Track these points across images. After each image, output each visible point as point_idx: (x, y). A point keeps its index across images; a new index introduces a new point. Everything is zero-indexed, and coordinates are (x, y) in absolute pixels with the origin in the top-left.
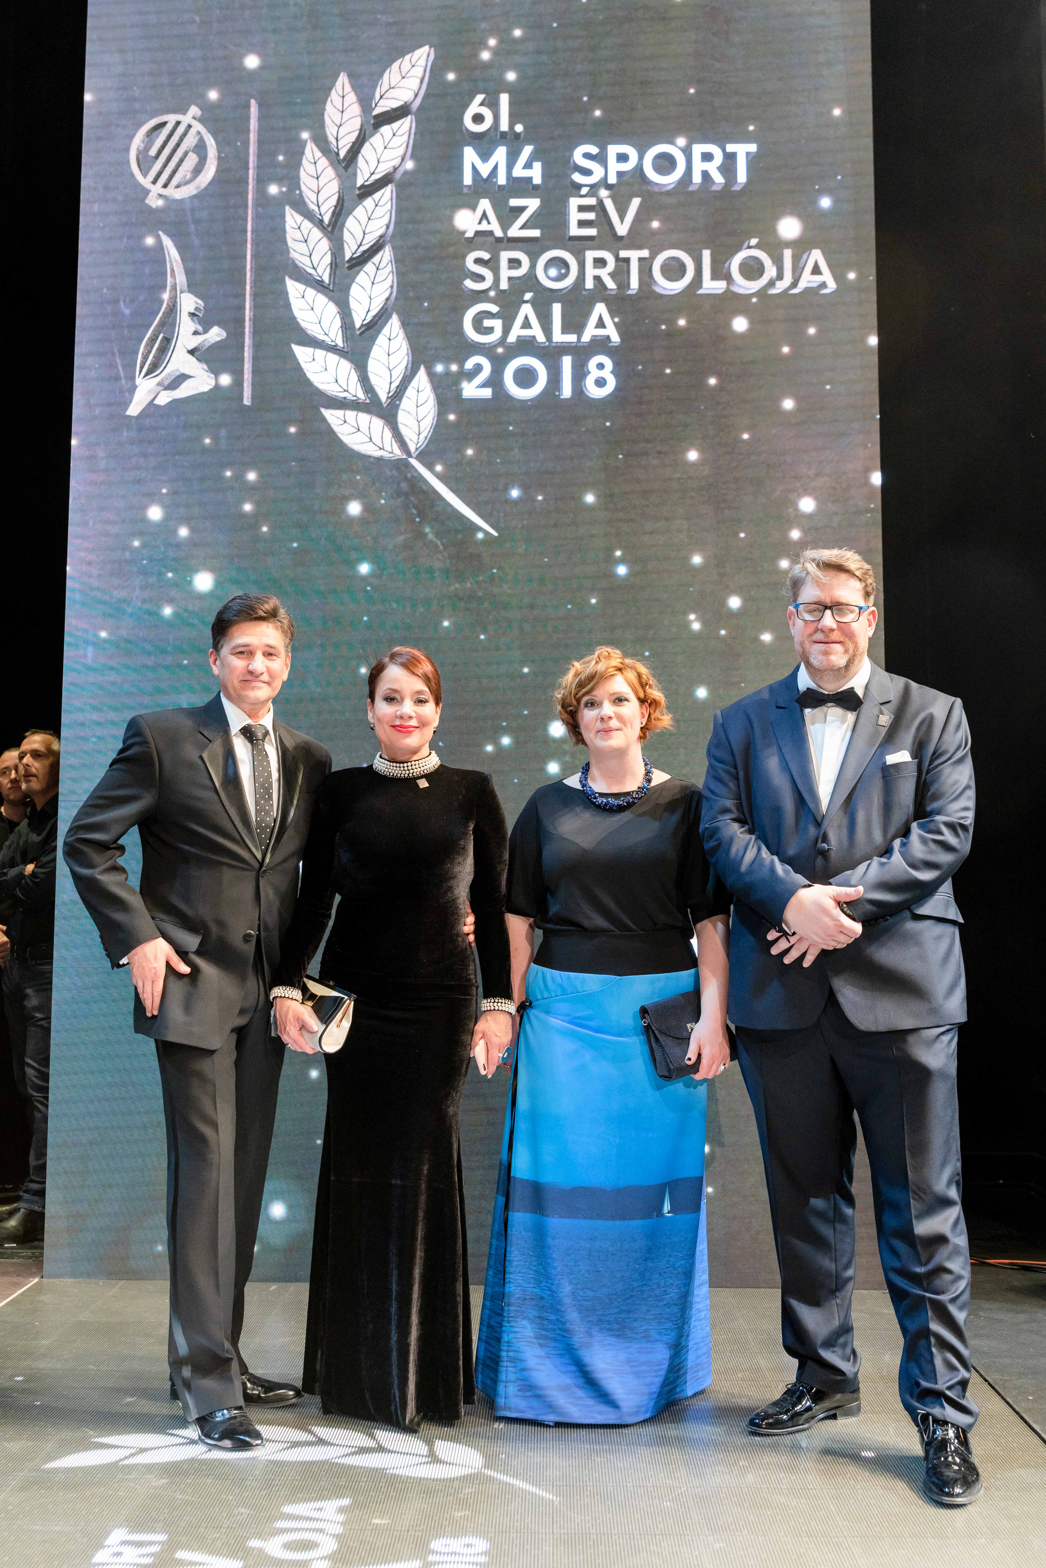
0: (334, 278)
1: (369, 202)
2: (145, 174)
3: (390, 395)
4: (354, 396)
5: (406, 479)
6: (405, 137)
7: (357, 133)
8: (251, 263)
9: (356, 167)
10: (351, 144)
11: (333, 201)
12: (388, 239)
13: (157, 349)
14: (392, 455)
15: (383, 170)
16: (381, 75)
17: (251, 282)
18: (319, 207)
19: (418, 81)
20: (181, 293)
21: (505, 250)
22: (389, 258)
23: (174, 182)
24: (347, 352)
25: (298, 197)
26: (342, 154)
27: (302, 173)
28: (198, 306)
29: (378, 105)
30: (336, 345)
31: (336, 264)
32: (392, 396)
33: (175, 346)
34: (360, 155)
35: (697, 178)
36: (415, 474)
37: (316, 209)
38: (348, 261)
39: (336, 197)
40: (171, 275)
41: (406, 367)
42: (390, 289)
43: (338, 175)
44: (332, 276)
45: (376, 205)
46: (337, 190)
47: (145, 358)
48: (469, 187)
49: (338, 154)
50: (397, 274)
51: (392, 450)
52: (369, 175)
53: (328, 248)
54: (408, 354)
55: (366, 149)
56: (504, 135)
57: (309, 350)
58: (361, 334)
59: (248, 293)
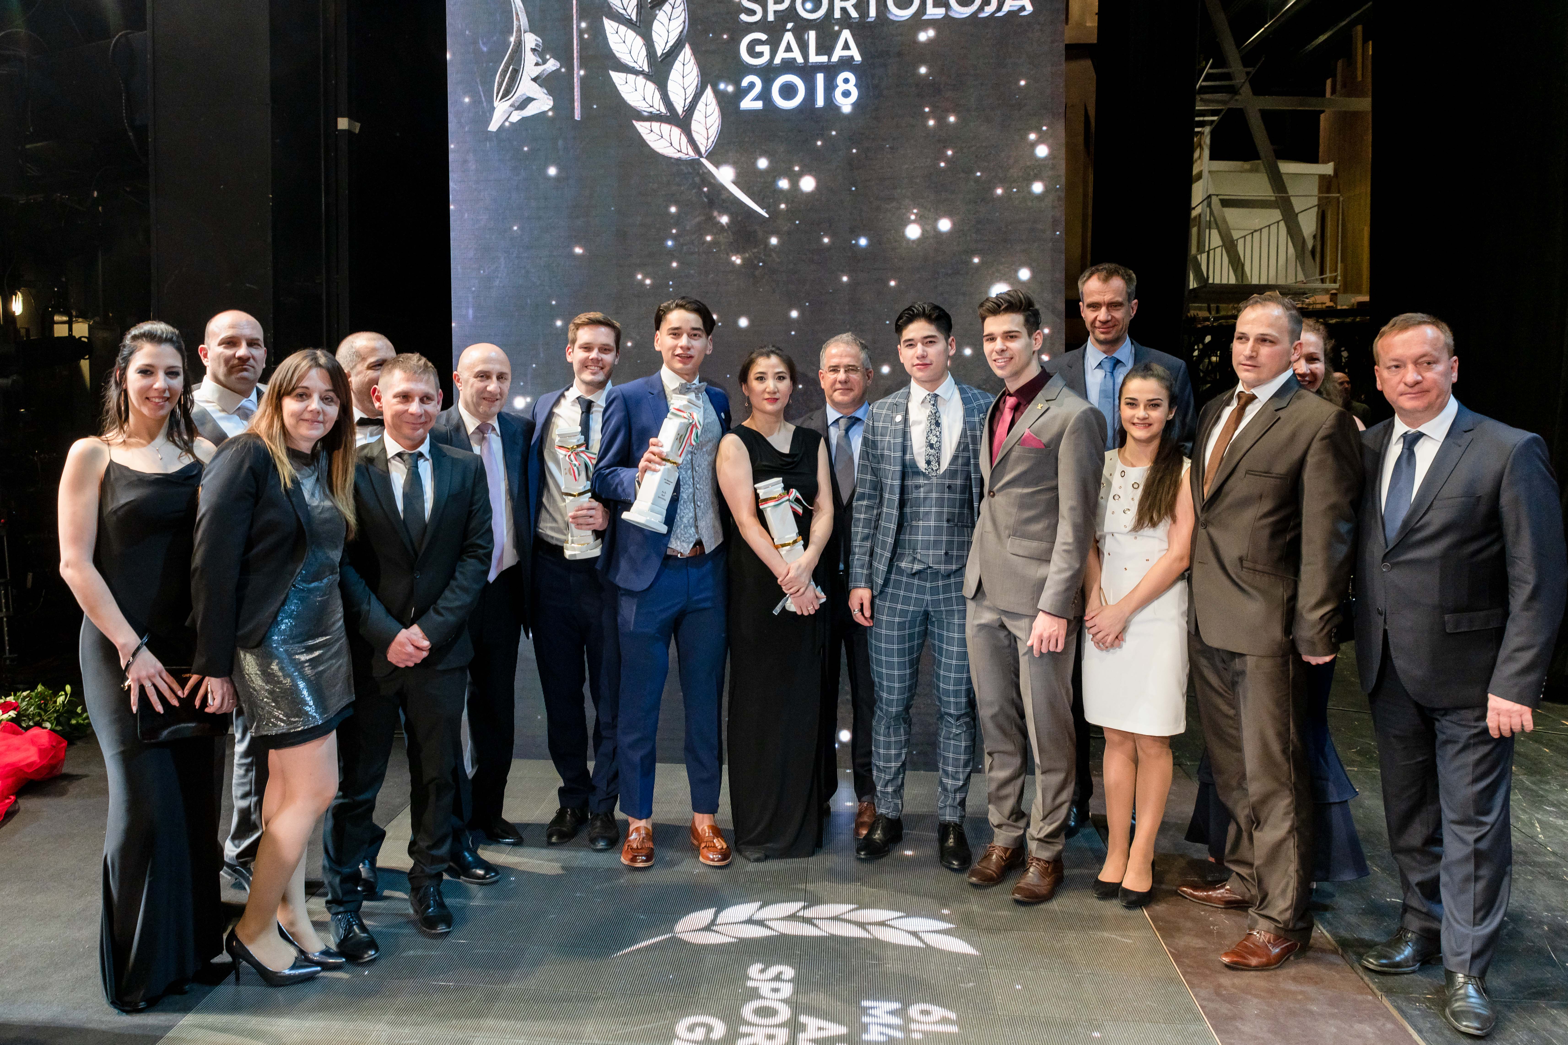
5: (698, 174)
8: (577, 7)
13: (509, 78)
17: (577, 22)
20: (525, 32)
28: (538, 43)
31: (641, 5)
33: (522, 75)
36: (706, 171)
38: (650, 3)
40: (516, 20)
47: (500, 85)
59: (575, 31)
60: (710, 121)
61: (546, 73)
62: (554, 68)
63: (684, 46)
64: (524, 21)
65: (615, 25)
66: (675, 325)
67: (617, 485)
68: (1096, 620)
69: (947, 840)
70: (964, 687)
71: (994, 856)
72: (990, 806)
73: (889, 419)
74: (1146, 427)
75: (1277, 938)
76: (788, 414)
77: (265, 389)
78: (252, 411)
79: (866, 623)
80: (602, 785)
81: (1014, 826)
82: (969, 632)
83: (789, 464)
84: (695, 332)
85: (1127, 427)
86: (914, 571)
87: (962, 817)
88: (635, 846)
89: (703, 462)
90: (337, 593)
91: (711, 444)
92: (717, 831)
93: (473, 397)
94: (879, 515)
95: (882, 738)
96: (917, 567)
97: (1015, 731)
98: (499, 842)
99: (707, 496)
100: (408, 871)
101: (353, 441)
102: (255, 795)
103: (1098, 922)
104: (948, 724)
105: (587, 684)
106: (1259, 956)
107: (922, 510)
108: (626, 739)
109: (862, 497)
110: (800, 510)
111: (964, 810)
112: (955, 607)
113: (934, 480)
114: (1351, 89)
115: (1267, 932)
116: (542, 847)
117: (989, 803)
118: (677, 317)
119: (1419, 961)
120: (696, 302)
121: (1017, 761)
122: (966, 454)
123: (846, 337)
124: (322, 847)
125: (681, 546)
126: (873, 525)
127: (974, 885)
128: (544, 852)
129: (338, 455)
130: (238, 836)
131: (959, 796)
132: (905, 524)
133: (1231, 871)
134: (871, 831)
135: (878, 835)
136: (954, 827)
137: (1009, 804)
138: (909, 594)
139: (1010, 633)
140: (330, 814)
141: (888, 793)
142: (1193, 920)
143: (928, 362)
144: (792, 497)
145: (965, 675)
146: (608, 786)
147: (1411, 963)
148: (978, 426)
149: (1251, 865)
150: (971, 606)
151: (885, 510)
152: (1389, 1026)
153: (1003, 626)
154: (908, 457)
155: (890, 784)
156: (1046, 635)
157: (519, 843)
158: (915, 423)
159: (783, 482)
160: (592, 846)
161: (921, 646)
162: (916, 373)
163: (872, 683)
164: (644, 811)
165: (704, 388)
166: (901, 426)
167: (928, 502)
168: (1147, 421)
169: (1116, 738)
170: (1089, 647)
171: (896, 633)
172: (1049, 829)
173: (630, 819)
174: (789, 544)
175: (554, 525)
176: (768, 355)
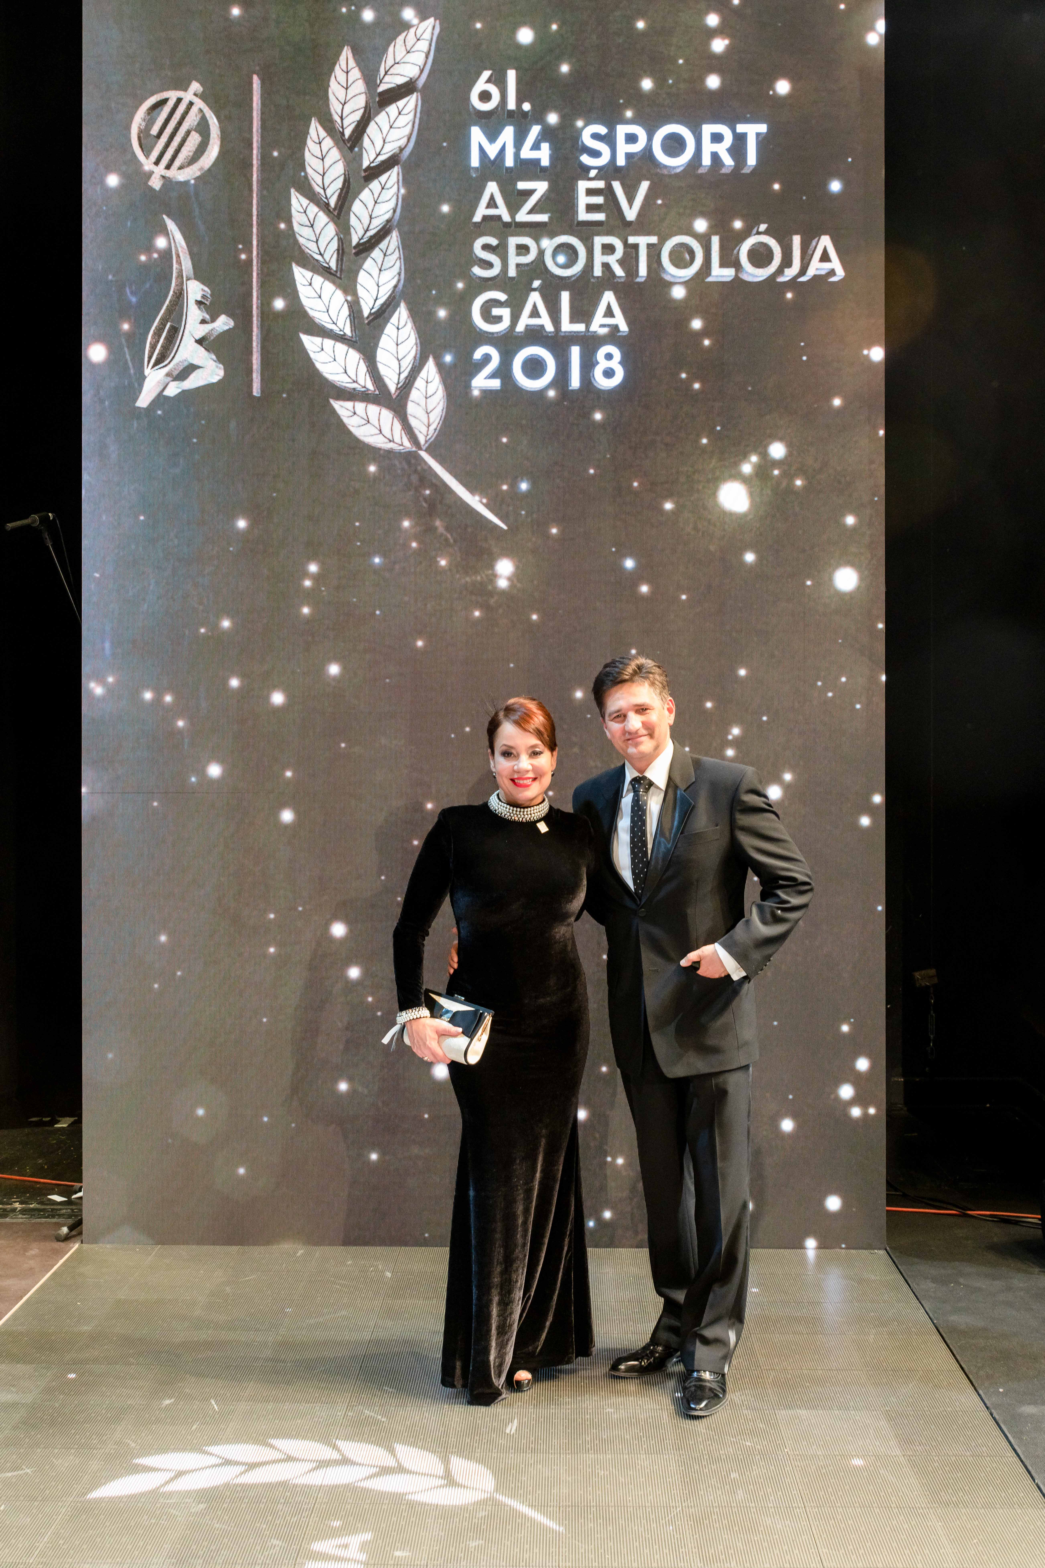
0: (342, 265)
1: (375, 185)
2: (147, 153)
3: (399, 386)
4: (363, 387)
5: (416, 471)
6: (411, 116)
7: (362, 111)
8: (257, 249)
9: (361, 148)
10: (355, 123)
11: (339, 184)
12: (395, 224)
13: (166, 338)
14: (401, 448)
15: (389, 150)
16: (385, 50)
17: (258, 269)
18: (325, 190)
19: (423, 55)
20: (188, 279)
21: (513, 235)
22: (397, 243)
23: (177, 163)
24: (356, 342)
25: (303, 179)
26: (347, 133)
27: (307, 154)
28: (204, 293)
29: (383, 81)
30: (345, 334)
31: (343, 249)
32: (401, 387)
33: (183, 335)
34: (365, 134)
35: (706, 161)
36: (425, 467)
37: (322, 192)
38: (355, 247)
39: (342, 179)
40: (177, 261)
41: (415, 357)
42: (397, 276)
43: (344, 156)
44: (340, 262)
45: (383, 188)
46: (343, 172)
47: (153, 347)
48: (476, 169)
49: (343, 134)
50: (404, 260)
51: (402, 443)
52: (375, 156)
53: (334, 233)
54: (416, 344)
55: (372, 129)
56: (511, 113)
57: (318, 340)
58: (369, 324)
59: (255, 280)
60: (432, 403)
61: (215, 334)
62: (226, 328)
63: (398, 305)
64: (187, 265)
65: (308, 274)
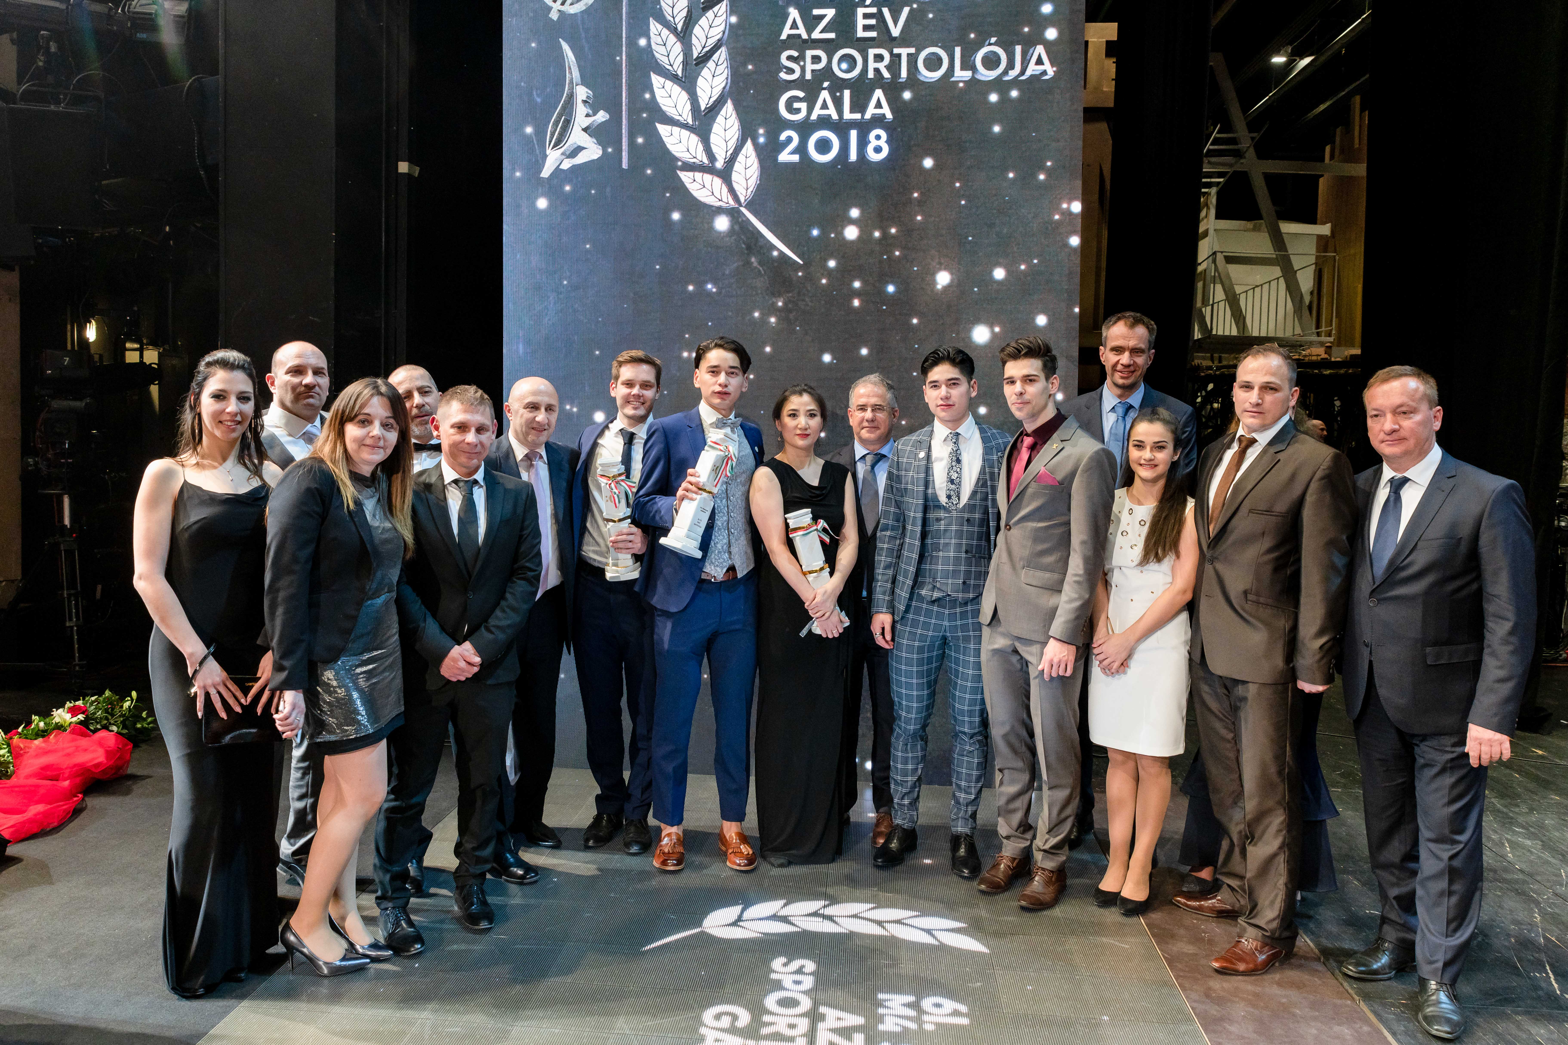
1: (709, 15)
13: (561, 128)
20: (577, 85)
21: (809, 49)
25: (659, 11)
28: (588, 95)
33: (573, 125)
36: (746, 220)
40: (569, 73)
47: (552, 135)
50: (731, 67)
59: (624, 85)
60: (749, 172)
61: (596, 124)
62: (604, 120)
63: (726, 102)
64: (576, 74)
65: (662, 80)
66: (714, 363)
67: (656, 511)
68: (1103, 648)
69: (958, 850)
70: (978, 708)
71: (1002, 866)
72: (999, 819)
73: (912, 456)
74: (1152, 468)
75: (1265, 944)
76: (818, 448)
77: (328, 415)
78: (316, 436)
79: (887, 647)
80: (637, 793)
81: (1022, 838)
82: (984, 657)
83: (818, 496)
84: (733, 370)
85: (1134, 467)
86: (934, 598)
87: (973, 828)
88: (666, 851)
89: (737, 493)
90: (394, 609)
91: (744, 475)
92: (744, 838)
93: (522, 427)
94: (902, 545)
95: (900, 754)
96: (936, 595)
97: (1024, 749)
98: (540, 845)
99: (740, 524)
100: (453, 870)
101: (410, 466)
102: (311, 797)
103: (1099, 928)
104: (962, 742)
105: (624, 699)
106: (1247, 963)
107: (942, 541)
108: (660, 751)
109: (886, 528)
110: (827, 540)
111: (975, 821)
112: (971, 633)
113: (954, 514)
114: (1349, 156)
115: (1255, 939)
116: (579, 850)
117: (999, 815)
118: (716, 356)
119: (1394, 969)
120: (734, 342)
121: (1026, 777)
122: (984, 490)
123: (874, 377)
124: (373, 847)
125: (715, 571)
126: (895, 554)
127: (982, 892)
128: (581, 855)
129: (397, 479)
130: (294, 835)
131: (970, 809)
132: (926, 554)
133: (1224, 883)
134: (888, 840)
135: (894, 845)
136: (965, 838)
137: (1017, 818)
138: (928, 620)
139: (1022, 658)
140: (382, 816)
141: (904, 805)
142: (1187, 928)
143: (951, 403)
144: (819, 527)
145: (979, 697)
146: (642, 793)
147: (1387, 971)
148: (996, 463)
149: (1242, 878)
150: (986, 632)
151: (907, 540)
152: (1366, 1029)
153: (1016, 651)
154: (930, 491)
155: (906, 797)
156: (1056, 660)
157: (557, 846)
158: (938, 459)
159: (812, 513)
160: (627, 850)
161: (938, 668)
162: (939, 413)
163: (892, 703)
164: (676, 818)
165: (739, 423)
166: (924, 462)
167: (948, 534)
168: (1152, 463)
169: (1119, 758)
170: (1096, 672)
171: (915, 656)
172: (1053, 841)
173: (663, 825)
174: (816, 571)
175: (596, 548)
176: (800, 393)
